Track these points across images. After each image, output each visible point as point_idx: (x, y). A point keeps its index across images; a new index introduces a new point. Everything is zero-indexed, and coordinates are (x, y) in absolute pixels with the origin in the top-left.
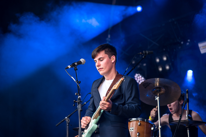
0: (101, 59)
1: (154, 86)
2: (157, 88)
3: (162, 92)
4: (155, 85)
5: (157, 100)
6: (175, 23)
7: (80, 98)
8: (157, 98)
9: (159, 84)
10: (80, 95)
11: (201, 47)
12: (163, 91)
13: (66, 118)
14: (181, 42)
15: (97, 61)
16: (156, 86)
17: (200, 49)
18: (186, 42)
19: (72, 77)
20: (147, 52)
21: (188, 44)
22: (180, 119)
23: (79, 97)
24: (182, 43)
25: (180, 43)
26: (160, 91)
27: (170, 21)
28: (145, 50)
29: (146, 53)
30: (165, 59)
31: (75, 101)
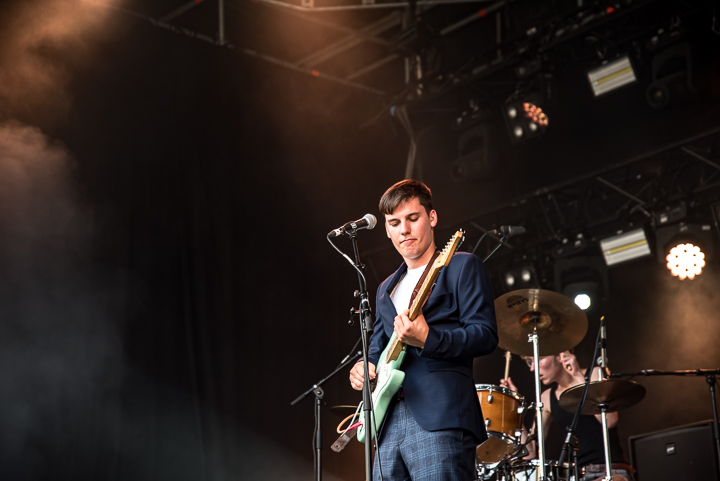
0: (413, 217)
1: (527, 309)
2: (533, 313)
3: (542, 325)
4: (530, 307)
5: (532, 343)
6: (550, 197)
7: (366, 303)
8: (534, 339)
9: (540, 305)
10: (365, 297)
11: (607, 250)
12: (545, 321)
13: (315, 386)
14: (562, 239)
15: (403, 221)
16: (530, 309)
17: (605, 254)
18: (573, 239)
19: (345, 255)
20: (510, 229)
21: (578, 243)
22: (588, 380)
23: (363, 301)
24: (565, 241)
25: (561, 243)
26: (538, 321)
27: (538, 193)
28: (507, 224)
29: (507, 232)
30: (527, 277)
31: (353, 312)
